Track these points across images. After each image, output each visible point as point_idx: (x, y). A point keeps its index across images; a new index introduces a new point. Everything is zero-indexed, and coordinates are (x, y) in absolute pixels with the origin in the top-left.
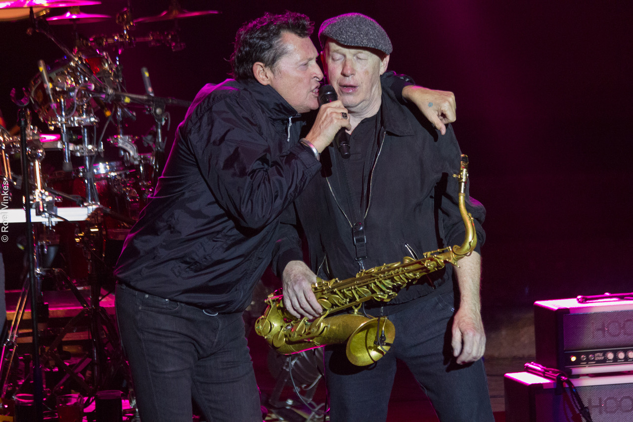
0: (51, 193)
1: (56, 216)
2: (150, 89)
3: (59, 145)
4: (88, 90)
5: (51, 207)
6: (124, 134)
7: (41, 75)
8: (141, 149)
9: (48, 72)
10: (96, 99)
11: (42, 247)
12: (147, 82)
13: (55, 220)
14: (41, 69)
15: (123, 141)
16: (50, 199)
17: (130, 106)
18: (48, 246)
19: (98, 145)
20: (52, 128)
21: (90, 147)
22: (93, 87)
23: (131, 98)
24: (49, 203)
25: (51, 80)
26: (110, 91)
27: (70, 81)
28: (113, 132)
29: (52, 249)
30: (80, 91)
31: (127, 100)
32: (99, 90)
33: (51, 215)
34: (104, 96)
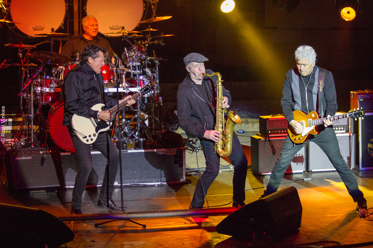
0: (127, 84)
1: (129, 90)
2: (155, 56)
3: (130, 71)
4: (138, 56)
5: (127, 88)
6: (148, 68)
7: (125, 52)
8: (152, 72)
9: (127, 51)
10: (140, 58)
12: (154, 54)
14: (125, 50)
15: (147, 70)
19: (140, 71)
20: (128, 66)
21: (138, 71)
23: (150, 58)
24: (126, 86)
25: (128, 53)
26: (144, 56)
27: (133, 53)
28: (144, 67)
30: (135, 56)
33: (127, 90)
34: (142, 57)
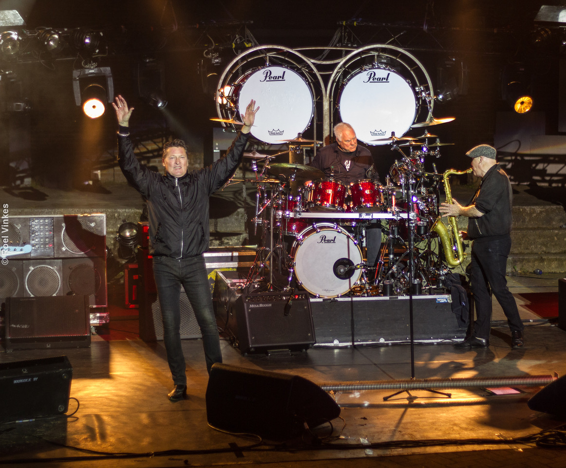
0: (398, 208)
1: (399, 216)
2: (436, 171)
5: (398, 213)
6: (424, 187)
10: (415, 174)
11: (393, 227)
12: (435, 169)
13: (399, 218)
14: (396, 163)
15: (423, 190)
16: (398, 210)
17: (427, 177)
18: (395, 227)
19: (415, 191)
20: (399, 184)
21: (412, 192)
22: (415, 170)
23: (428, 174)
26: (420, 172)
29: (396, 228)
31: (426, 175)
32: (416, 171)
33: (397, 216)
34: (418, 173)
